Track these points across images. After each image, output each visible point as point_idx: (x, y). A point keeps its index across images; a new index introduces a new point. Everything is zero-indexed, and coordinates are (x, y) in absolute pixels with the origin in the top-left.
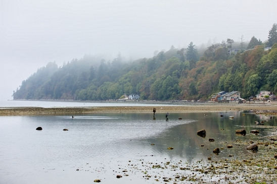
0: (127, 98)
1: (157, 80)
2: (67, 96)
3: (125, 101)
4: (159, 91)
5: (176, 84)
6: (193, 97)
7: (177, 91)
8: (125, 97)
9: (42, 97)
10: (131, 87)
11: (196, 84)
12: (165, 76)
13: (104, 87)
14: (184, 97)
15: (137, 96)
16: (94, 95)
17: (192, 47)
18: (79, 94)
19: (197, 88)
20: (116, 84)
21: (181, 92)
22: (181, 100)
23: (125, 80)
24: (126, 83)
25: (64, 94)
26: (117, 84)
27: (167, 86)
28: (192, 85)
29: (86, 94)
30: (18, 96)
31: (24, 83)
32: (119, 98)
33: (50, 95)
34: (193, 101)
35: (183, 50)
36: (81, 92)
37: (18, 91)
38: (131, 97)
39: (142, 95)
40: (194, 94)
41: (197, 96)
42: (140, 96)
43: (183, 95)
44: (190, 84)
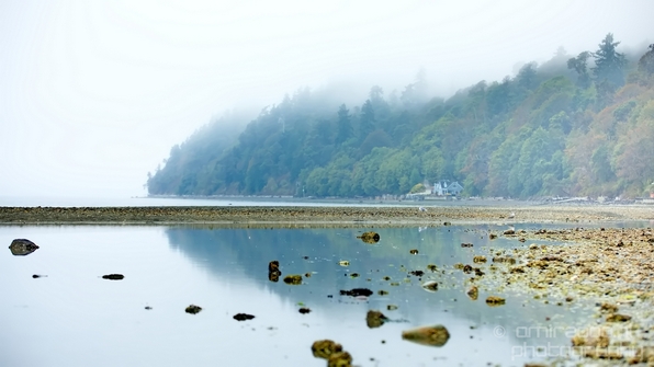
0: (428, 192)
1: (508, 141)
2: (279, 187)
3: (422, 198)
4: (512, 171)
5: (558, 152)
6: (604, 187)
7: (561, 170)
8: (423, 189)
9: (216, 189)
10: (441, 160)
11: (612, 149)
12: (529, 129)
13: (372, 160)
14: (579, 189)
15: (456, 187)
16: (344, 182)
17: (612, 47)
18: (307, 181)
19: (614, 161)
20: (402, 153)
21: (572, 175)
22: (570, 195)
23: (427, 142)
24: (428, 148)
25: (271, 180)
26: (405, 153)
27: (532, 156)
28: (599, 152)
29: (325, 181)
30: (159, 185)
31: (176, 153)
32: (408, 191)
33: (237, 183)
34: (601, 199)
35: (584, 56)
36: (312, 174)
37: (159, 173)
38: (438, 187)
39: (467, 182)
40: (607, 180)
41: (615, 186)
42: (462, 185)
43: (576, 182)
44: (595, 151)
